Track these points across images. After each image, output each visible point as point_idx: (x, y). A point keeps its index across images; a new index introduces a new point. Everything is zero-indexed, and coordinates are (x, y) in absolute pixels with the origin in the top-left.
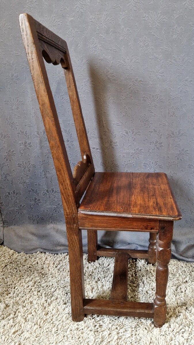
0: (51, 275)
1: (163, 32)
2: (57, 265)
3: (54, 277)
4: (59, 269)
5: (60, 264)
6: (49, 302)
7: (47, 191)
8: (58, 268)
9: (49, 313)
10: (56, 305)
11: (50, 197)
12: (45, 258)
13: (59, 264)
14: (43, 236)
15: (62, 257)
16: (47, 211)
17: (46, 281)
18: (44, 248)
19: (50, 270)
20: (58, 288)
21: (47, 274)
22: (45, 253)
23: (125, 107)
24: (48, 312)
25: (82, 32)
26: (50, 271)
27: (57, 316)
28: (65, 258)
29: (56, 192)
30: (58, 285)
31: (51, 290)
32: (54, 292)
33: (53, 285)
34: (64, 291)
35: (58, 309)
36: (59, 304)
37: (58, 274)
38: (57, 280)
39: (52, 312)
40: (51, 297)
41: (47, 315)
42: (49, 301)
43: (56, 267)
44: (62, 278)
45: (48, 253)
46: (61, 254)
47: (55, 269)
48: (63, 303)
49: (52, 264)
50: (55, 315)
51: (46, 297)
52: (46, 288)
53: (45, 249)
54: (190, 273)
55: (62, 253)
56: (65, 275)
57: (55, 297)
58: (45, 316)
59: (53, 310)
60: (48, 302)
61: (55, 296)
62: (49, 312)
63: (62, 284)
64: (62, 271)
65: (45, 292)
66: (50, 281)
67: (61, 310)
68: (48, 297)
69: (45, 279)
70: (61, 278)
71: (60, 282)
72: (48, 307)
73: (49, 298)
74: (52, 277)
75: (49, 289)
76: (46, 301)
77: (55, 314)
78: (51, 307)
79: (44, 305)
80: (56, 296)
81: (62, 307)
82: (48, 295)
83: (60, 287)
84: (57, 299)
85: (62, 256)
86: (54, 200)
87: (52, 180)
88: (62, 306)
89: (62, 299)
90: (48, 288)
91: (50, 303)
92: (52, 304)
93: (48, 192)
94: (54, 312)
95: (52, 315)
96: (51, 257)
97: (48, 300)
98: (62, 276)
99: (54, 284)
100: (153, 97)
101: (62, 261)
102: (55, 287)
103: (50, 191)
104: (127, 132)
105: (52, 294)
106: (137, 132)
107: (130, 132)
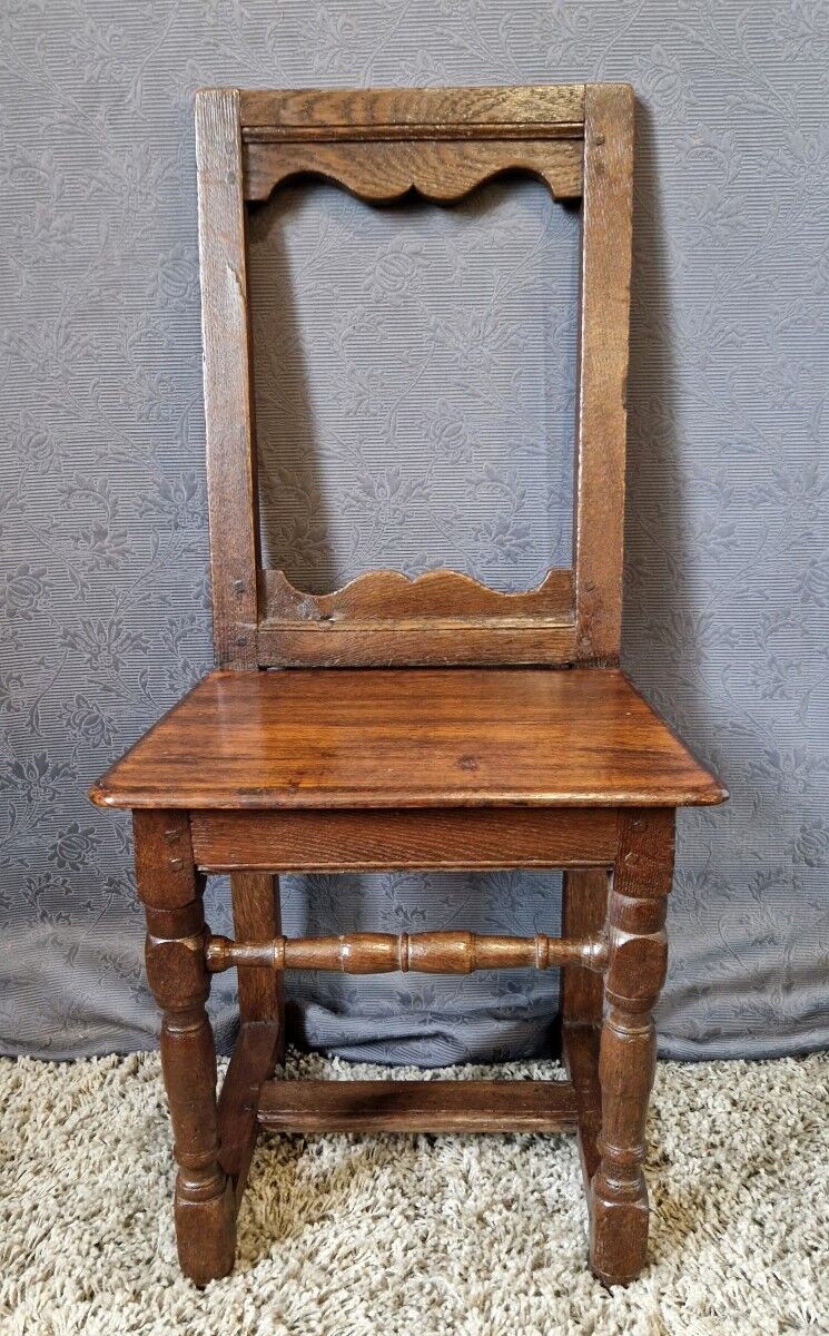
0: (33, 1163)
1: (504, 35)
2: (63, 1115)
3: (45, 1172)
4: (70, 1133)
5: (80, 1109)
6: (11, 1293)
7: (18, 770)
8: (69, 1125)
10: (42, 1303)
11: (30, 800)
12: (10, 1081)
13: (74, 1109)
14: (7, 982)
15: (90, 1076)
16: (21, 861)
17: (7, 1192)
18: (12, 1035)
19: (30, 1138)
20: (61, 1222)
21: (13, 1158)
22: (14, 1059)
23: (353, 371)
25: (142, 39)
26: (29, 1145)
28: (105, 1077)
29: (56, 772)
30: (62, 1205)
31: (25, 1231)
32: (41, 1240)
33: (39, 1208)
34: (86, 1237)
35: (50, 1326)
36: (59, 1300)
37: (67, 1154)
38: (60, 1186)
40: (23, 1268)
42: (9, 1286)
43: (62, 1122)
44: (85, 1174)
45: (28, 1057)
46: (88, 1060)
47: (52, 1135)
48: (79, 1293)
49: (40, 1109)
53: (14, 1043)
55: (95, 1058)
56: (97, 1159)
57: (42, 1266)
59: (25, 1330)
61: (42, 1260)
63: (81, 1200)
64: (86, 1141)
66: (25, 1190)
67: (65, 1331)
68: (7, 1271)
70: (79, 1176)
71: (71, 1191)
73: (10, 1273)
74: (37, 1173)
75: (15, 1228)
80: (47, 1261)
81: (71, 1315)
82: (10, 1258)
83: (70, 1219)
84: (49, 1275)
85: (90, 1072)
86: (52, 811)
87: (37, 718)
88: (74, 1307)
89: (76, 1273)
90: (14, 1224)
91: (15, 1300)
93: (21, 775)
96: (39, 1074)
97: (7, 1282)
98: (83, 1165)
99: (41, 1202)
100: (474, 324)
101: (91, 1094)
102: (48, 1219)
103: (30, 768)
104: (371, 487)
105: (28, 1256)
106: (414, 483)
107: (381, 486)
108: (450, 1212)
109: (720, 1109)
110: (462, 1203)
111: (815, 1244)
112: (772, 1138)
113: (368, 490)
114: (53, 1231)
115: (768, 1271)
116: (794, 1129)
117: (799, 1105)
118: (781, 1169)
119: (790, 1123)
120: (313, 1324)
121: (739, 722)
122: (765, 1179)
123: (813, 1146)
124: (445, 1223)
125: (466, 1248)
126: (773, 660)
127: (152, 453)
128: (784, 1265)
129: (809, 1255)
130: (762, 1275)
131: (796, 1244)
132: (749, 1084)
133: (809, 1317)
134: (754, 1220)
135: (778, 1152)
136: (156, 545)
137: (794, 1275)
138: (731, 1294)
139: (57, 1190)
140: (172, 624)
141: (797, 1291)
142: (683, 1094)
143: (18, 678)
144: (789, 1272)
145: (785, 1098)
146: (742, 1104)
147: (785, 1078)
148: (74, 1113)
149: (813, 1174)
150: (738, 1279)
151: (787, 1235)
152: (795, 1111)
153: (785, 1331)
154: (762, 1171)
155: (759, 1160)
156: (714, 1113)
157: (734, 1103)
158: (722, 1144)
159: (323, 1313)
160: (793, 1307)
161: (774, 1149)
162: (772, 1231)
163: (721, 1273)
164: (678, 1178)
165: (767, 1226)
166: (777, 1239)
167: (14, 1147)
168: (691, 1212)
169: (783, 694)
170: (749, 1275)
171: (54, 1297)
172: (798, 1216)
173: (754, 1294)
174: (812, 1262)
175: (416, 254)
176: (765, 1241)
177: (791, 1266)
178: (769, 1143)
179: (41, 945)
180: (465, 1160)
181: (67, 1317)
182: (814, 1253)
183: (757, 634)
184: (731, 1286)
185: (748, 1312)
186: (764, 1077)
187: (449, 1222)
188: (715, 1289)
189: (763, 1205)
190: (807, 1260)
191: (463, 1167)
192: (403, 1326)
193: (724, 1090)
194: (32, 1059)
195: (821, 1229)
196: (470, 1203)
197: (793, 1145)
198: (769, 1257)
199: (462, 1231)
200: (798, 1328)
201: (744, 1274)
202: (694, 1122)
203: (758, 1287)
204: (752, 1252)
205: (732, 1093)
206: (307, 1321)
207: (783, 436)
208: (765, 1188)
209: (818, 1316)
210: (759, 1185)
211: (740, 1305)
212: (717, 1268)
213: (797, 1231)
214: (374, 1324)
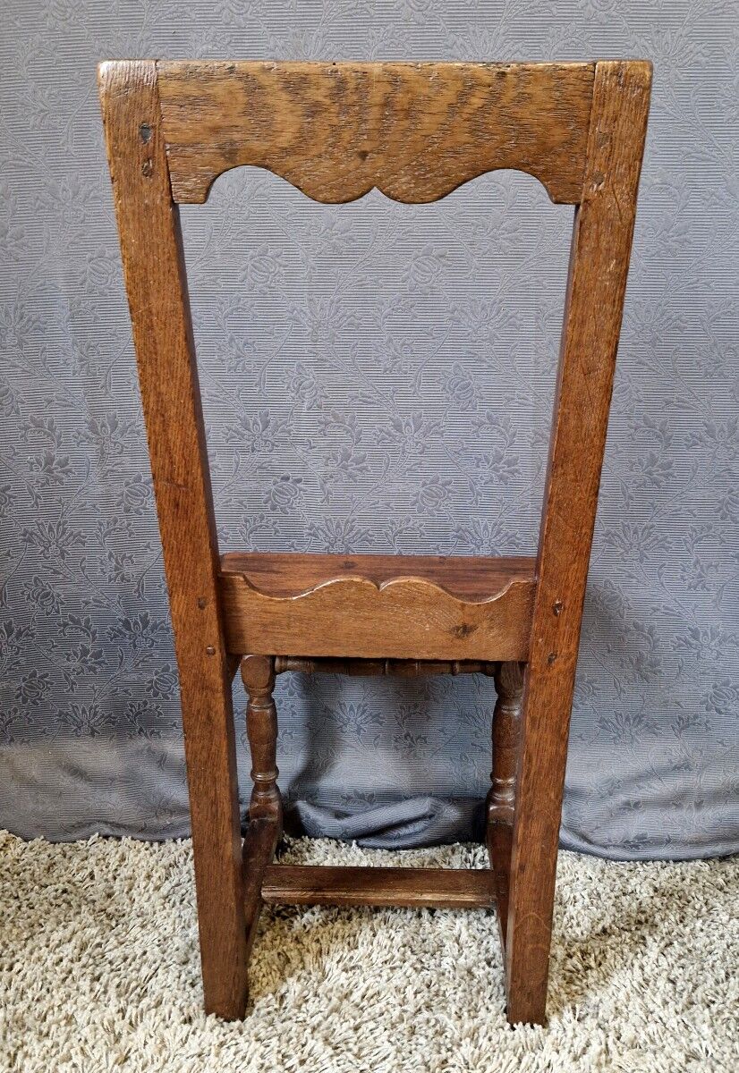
0: (140, 919)
2: (159, 883)
3: (149, 927)
4: (166, 897)
5: (171, 879)
6: (133, 1016)
7: (126, 624)
8: (164, 891)
9: (133, 1057)
10: (156, 1024)
11: (135, 646)
12: (118, 856)
13: (167, 879)
14: (112, 779)
15: (177, 854)
16: (126, 691)
17: (122, 940)
18: (116, 820)
19: (136, 900)
20: (164, 964)
21: (124, 915)
22: (119, 839)
24: (129, 1052)
26: (136, 906)
27: (158, 1065)
29: (155, 627)
30: (164, 952)
31: (139, 970)
32: (151, 978)
33: (148, 954)
34: (183, 977)
35: (163, 1041)
36: (168, 1022)
37: (164, 913)
38: (161, 938)
39: (142, 1051)
40: (140, 998)
41: (126, 1064)
42: (132, 1011)
43: (157, 888)
44: (178, 929)
45: (130, 838)
46: (175, 841)
47: (153, 898)
48: (182, 1018)
49: (142, 878)
50: (153, 1062)
51: (122, 999)
52: (122, 966)
53: (119, 826)
54: (614, 899)
55: (180, 839)
56: (187, 917)
57: (154, 997)
58: (116, 1066)
59: (146, 1043)
60: (127, 1015)
61: (154, 993)
62: (132, 1051)
63: (177, 949)
64: (178, 904)
65: (117, 981)
66: (135, 940)
67: (173, 1045)
68: (129, 1000)
69: (119, 934)
70: (174, 929)
71: (170, 942)
72: (129, 1033)
73: (132, 1001)
74: (143, 927)
75: (131, 968)
76: (122, 1011)
77: (152, 1057)
78: (140, 1035)
79: (116, 1026)
80: (156, 994)
81: (178, 1033)
82: (130, 990)
83: (170, 963)
84: (159, 1003)
85: (177, 850)
86: (151, 655)
87: (143, 587)
88: (179, 1027)
89: (178, 1002)
90: (130, 965)
91: (136, 1021)
92: (141, 1021)
93: (129, 629)
94: (149, 1052)
95: (141, 1062)
96: (139, 851)
97: (129, 1008)
98: (177, 921)
99: (148, 949)
100: (483, 309)
101: (178, 867)
102: (155, 962)
103: (136, 623)
104: (401, 426)
105: (142, 989)
106: (433, 423)
107: (408, 424)
108: (447, 966)
109: (645, 895)
110: (456, 960)
111: (713, 999)
112: (683, 917)
113: (398, 427)
114: (159, 971)
115: (678, 1017)
116: (700, 911)
117: (704, 893)
118: (689, 941)
119: (697, 906)
120: (351, 1045)
121: (670, 606)
122: (677, 948)
123: (713, 925)
124: (443, 974)
125: (460, 994)
126: (698, 562)
127: (238, 396)
128: (690, 1014)
129: (708, 1006)
130: (675, 1021)
131: (700, 999)
132: (667, 876)
133: (707, 1052)
134: (669, 979)
135: (688, 929)
136: (237, 463)
137: (697, 1021)
138: (651, 1034)
139: (159, 941)
140: (246, 521)
141: (698, 1032)
142: (618, 882)
143: (130, 558)
144: (694, 1019)
145: (694, 888)
146: (662, 891)
147: (694, 873)
148: (167, 882)
149: (713, 947)
150: (656, 1022)
151: (693, 991)
152: (701, 898)
153: (690, 1061)
154: (675, 942)
155: (673, 934)
156: (641, 897)
157: (656, 890)
158: (647, 921)
159: (358, 1038)
160: (695, 1045)
161: (685, 926)
162: (682, 988)
163: (644, 1018)
164: (614, 946)
165: (678, 984)
166: (685, 994)
167: (125, 907)
168: (623, 971)
169: (704, 587)
170: (665, 1020)
171: (164, 1020)
172: (701, 978)
173: (668, 1034)
174: (711, 1012)
175: (441, 256)
176: (677, 996)
177: (696, 1015)
178: (681, 922)
179: (139, 752)
180: (457, 927)
181: (175, 1035)
182: (712, 1005)
183: (686, 542)
184: (652, 1028)
185: (664, 1047)
186: (678, 871)
187: (447, 974)
188: (640, 1029)
189: (676, 968)
190: (707, 1011)
191: (456, 932)
192: (416, 1049)
193: (648, 880)
194: (132, 839)
195: (718, 988)
196: (462, 960)
197: (699, 924)
198: (679, 1007)
199: (457, 981)
200: (698, 1059)
201: (660, 1018)
202: (626, 904)
203: (670, 1029)
204: (667, 1003)
205: (654, 883)
206: (347, 1043)
207: (712, 397)
208: (677, 956)
209: (714, 1051)
210: (673, 953)
211: (658, 1041)
212: (641, 1013)
213: (700, 989)
214: (395, 1047)
